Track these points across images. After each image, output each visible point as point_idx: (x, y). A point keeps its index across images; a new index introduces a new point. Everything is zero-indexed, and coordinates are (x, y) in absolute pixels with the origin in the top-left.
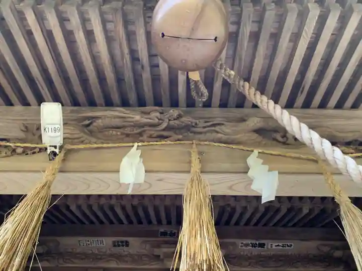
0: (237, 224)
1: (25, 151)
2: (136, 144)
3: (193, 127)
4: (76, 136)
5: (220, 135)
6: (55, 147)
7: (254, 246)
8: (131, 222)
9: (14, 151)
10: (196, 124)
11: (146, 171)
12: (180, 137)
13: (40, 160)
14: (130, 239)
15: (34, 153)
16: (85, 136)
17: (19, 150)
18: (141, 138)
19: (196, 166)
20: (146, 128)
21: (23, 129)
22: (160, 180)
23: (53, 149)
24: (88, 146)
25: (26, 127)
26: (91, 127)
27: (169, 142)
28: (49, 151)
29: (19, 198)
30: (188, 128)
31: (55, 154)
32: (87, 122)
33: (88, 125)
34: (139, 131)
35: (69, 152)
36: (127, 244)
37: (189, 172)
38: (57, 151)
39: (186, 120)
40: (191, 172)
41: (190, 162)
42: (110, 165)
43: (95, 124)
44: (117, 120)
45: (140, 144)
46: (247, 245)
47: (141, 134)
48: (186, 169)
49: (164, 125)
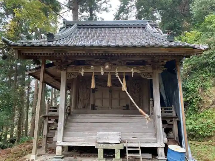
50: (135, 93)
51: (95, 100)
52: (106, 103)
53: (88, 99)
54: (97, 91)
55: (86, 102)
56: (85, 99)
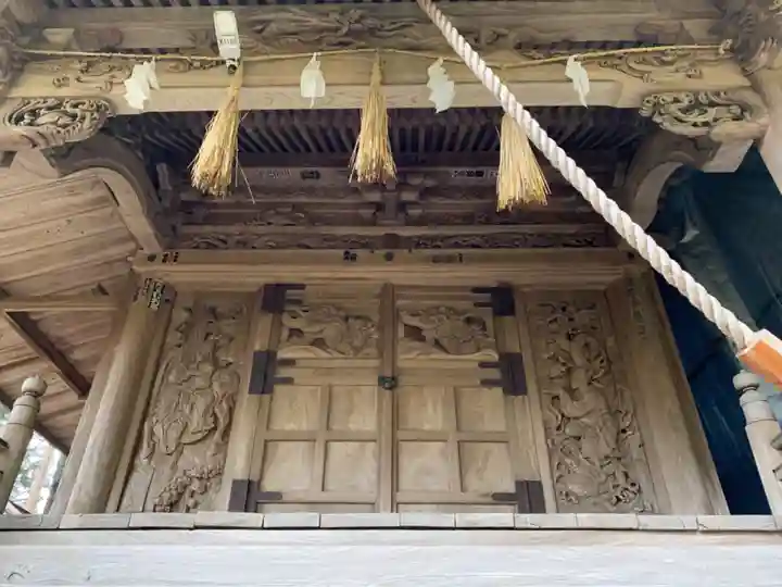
0: (451, 148)
1: (203, 66)
2: (315, 54)
3: (379, 30)
4: (250, 45)
5: (407, 40)
6: (234, 60)
7: (469, 174)
8: (320, 149)
9: (191, 64)
10: (382, 26)
11: (327, 85)
12: (363, 43)
13: (219, 74)
14: (321, 170)
15: (212, 66)
16: (261, 45)
17: (197, 64)
18: (320, 47)
19: (376, 77)
20: (325, 34)
21: (190, 36)
22: (341, 93)
23: (232, 63)
24: (265, 57)
25: (194, 35)
26: (264, 34)
27: (351, 51)
28: (228, 64)
29: (211, 114)
30: (372, 31)
31: (234, 68)
32: (259, 27)
33: (260, 31)
34: (318, 37)
35: (246, 64)
36: (318, 176)
37: (368, 84)
38: (236, 64)
39: (369, 22)
40: (372, 84)
41: (371, 74)
42: (290, 79)
43: (268, 29)
44: (293, 24)
45: (319, 54)
46: (462, 173)
47: (319, 41)
48: (366, 81)
49: (345, 30)
50: (572, 393)
51: (264, 452)
52: (357, 468)
53: (217, 436)
54: (288, 381)
55: (196, 460)
56: (186, 439)
